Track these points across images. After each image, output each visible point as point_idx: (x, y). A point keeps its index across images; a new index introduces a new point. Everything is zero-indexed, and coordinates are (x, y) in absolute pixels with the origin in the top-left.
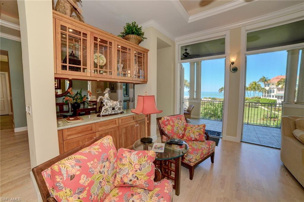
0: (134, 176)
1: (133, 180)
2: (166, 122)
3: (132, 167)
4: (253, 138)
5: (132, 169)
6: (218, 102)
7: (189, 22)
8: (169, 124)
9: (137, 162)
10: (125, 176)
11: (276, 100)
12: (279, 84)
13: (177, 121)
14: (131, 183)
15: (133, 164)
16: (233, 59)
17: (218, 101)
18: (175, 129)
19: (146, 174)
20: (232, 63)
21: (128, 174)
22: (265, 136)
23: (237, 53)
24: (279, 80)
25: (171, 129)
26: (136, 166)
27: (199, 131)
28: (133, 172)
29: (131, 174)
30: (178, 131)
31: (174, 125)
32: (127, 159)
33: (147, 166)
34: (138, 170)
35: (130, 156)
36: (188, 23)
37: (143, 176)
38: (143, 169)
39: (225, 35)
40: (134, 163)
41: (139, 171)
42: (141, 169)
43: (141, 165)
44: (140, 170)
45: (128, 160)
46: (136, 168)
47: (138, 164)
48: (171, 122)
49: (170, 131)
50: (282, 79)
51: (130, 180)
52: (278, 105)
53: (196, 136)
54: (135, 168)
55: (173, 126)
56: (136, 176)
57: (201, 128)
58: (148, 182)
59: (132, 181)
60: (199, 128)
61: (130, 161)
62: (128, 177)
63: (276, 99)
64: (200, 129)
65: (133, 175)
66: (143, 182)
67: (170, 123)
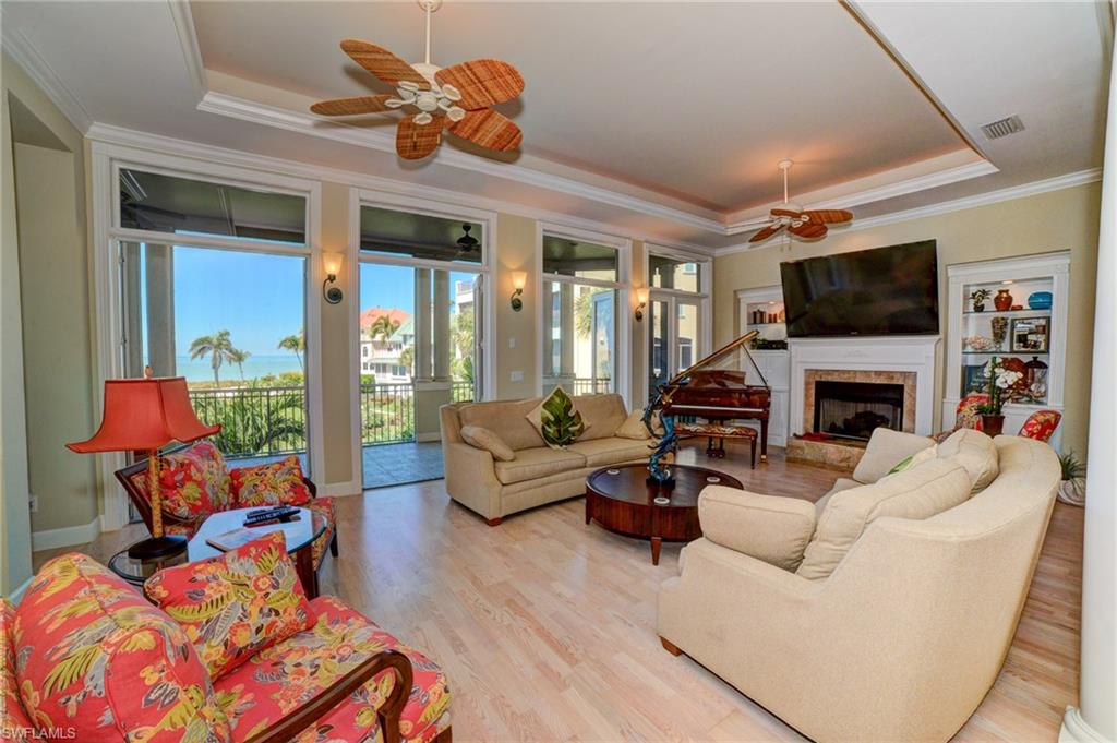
0: (266, 611)
1: (265, 625)
2: (176, 472)
3: (252, 593)
4: (380, 476)
5: (251, 597)
6: (230, 394)
7: (200, 107)
8: (188, 478)
9: (258, 573)
10: (237, 627)
11: (373, 376)
12: (376, 332)
13: (206, 466)
14: (262, 635)
15: (248, 583)
16: (332, 268)
17: (233, 391)
18: (208, 490)
19: (291, 589)
20: (330, 276)
21: (246, 614)
22: (399, 466)
23: (341, 253)
24: (375, 320)
25: (198, 496)
26: (259, 583)
27: (287, 477)
28: (260, 603)
29: (254, 610)
30: (218, 497)
31: (203, 479)
32: (221, 579)
33: (286, 569)
34: (271, 590)
35: (227, 569)
36: (198, 108)
37: (287, 599)
38: (280, 581)
39: (309, 192)
40: (249, 579)
41: (273, 592)
42: (277, 582)
43: (271, 574)
44: (275, 586)
45: (225, 582)
46: (264, 587)
47: (263, 577)
48: (193, 471)
49: (199, 503)
50: (382, 318)
51: (258, 631)
52: (378, 389)
53: (283, 495)
54: (261, 590)
55: (201, 484)
56: (270, 610)
57: (293, 469)
58: (302, 607)
59: (263, 630)
60: (285, 468)
61: (236, 578)
62: (248, 625)
63: (373, 372)
64: (290, 471)
65: (261, 610)
66: (293, 612)
67: (193, 474)
